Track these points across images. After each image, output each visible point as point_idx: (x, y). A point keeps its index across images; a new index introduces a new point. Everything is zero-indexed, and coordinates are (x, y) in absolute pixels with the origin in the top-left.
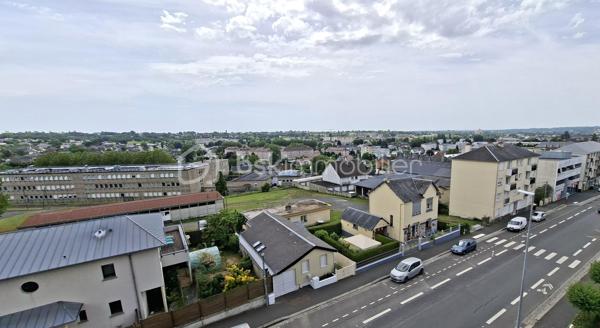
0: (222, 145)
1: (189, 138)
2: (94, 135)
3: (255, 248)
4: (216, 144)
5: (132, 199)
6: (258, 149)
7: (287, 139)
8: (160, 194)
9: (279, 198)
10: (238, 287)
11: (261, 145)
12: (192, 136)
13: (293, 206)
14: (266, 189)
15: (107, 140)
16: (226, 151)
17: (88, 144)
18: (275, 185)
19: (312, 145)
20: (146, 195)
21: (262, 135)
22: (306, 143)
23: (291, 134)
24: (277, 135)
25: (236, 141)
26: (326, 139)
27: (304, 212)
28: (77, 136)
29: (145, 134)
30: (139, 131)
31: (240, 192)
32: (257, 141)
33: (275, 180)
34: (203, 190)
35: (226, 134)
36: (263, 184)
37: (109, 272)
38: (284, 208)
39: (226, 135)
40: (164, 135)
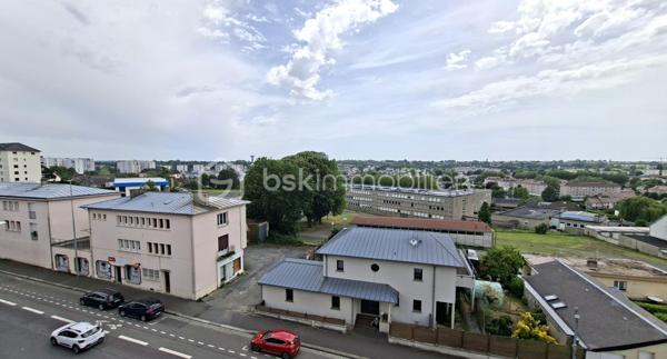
0: (482, 174)
1: (449, 166)
2: (381, 162)
3: (549, 302)
4: (475, 173)
5: (406, 216)
6: (526, 181)
7: (573, 171)
8: (427, 216)
9: (564, 245)
10: (532, 340)
11: (532, 177)
12: (451, 164)
13: (599, 263)
14: (541, 230)
15: (388, 166)
16: (486, 182)
17: (378, 169)
18: (554, 227)
19: (620, 181)
20: (415, 214)
21: (531, 165)
22: (605, 177)
23: (578, 164)
24: (554, 165)
25: (498, 171)
26: (649, 172)
27: (620, 276)
28: (372, 163)
29: (414, 162)
30: (410, 160)
31: (505, 227)
32: (526, 172)
33: (555, 222)
34: (464, 218)
35: (486, 162)
36: (538, 223)
37: (418, 276)
38: (585, 262)
39: (486, 164)
40: (428, 163)
